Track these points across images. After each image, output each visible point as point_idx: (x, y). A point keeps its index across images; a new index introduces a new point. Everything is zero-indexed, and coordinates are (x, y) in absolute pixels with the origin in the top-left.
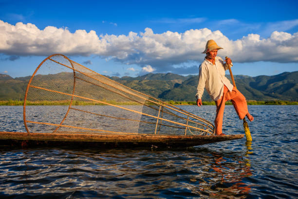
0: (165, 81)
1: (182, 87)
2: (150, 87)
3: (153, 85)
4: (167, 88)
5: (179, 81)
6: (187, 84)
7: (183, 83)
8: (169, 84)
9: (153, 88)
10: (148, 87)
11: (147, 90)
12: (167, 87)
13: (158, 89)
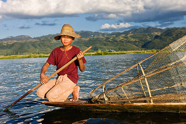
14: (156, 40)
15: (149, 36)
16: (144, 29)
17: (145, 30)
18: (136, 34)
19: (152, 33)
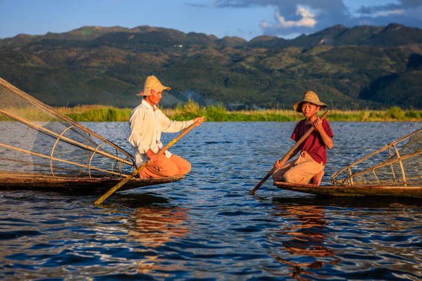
0: (381, 49)
2: (335, 66)
3: (345, 60)
4: (387, 68)
8: (393, 58)
9: (345, 71)
10: (329, 68)
11: (327, 75)
12: (388, 66)
13: (360, 73)
14: (415, 72)
15: (389, 55)
16: (372, 28)
17: (376, 32)
18: (344, 47)
19: (402, 47)
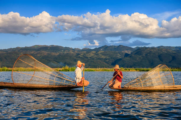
0: (117, 52)
1: (131, 57)
2: (105, 56)
3: (108, 55)
4: (119, 57)
5: (128, 52)
6: (135, 54)
7: (131, 53)
8: (120, 54)
9: (108, 58)
10: (103, 57)
11: (103, 59)
12: (119, 56)
13: (111, 58)
14: (126, 58)
15: (119, 53)
16: (115, 46)
17: (116, 47)
18: (107, 51)
19: (123, 51)
